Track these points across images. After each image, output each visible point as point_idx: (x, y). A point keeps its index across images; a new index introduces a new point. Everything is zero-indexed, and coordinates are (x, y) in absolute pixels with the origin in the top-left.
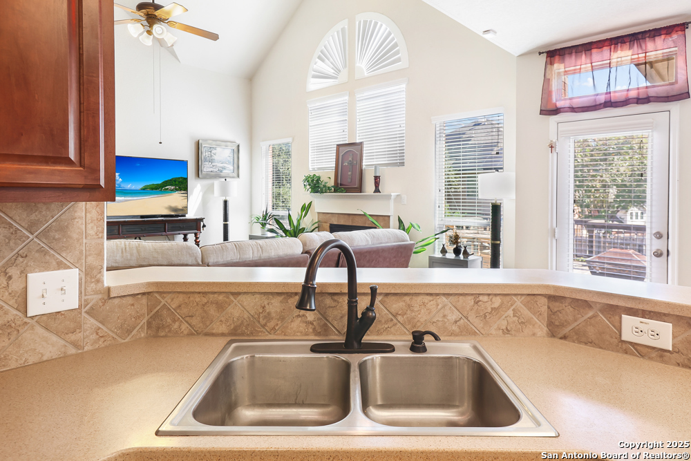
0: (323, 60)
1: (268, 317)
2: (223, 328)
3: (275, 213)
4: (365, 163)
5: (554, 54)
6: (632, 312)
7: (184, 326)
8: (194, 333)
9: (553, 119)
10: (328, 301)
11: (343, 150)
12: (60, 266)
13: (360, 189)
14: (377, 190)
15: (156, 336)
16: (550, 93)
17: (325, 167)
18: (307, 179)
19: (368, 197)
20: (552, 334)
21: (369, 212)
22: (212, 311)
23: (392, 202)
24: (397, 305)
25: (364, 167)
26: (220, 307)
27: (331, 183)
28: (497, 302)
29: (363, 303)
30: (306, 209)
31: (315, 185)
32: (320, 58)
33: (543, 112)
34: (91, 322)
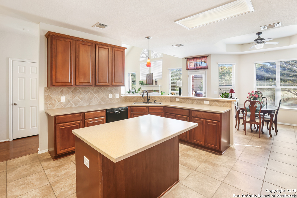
0: (143, 54)
1: (138, 100)
2: (133, 101)
3: (132, 90)
4: (153, 78)
5: (188, 59)
6: (177, 98)
7: (129, 101)
8: (130, 101)
9: (188, 71)
10: (145, 98)
11: (148, 75)
12: (118, 93)
13: (152, 84)
14: (156, 85)
15: (126, 102)
16: (188, 66)
17: (144, 79)
18: (140, 82)
19: (154, 86)
20: (170, 102)
21: (154, 90)
22: (132, 99)
23: (159, 87)
24: (153, 98)
25: (153, 79)
26: (133, 99)
27: (145, 83)
28: (164, 98)
29: (149, 98)
30: (139, 89)
31: (142, 83)
32: (143, 53)
33: (186, 70)
34: (120, 99)
